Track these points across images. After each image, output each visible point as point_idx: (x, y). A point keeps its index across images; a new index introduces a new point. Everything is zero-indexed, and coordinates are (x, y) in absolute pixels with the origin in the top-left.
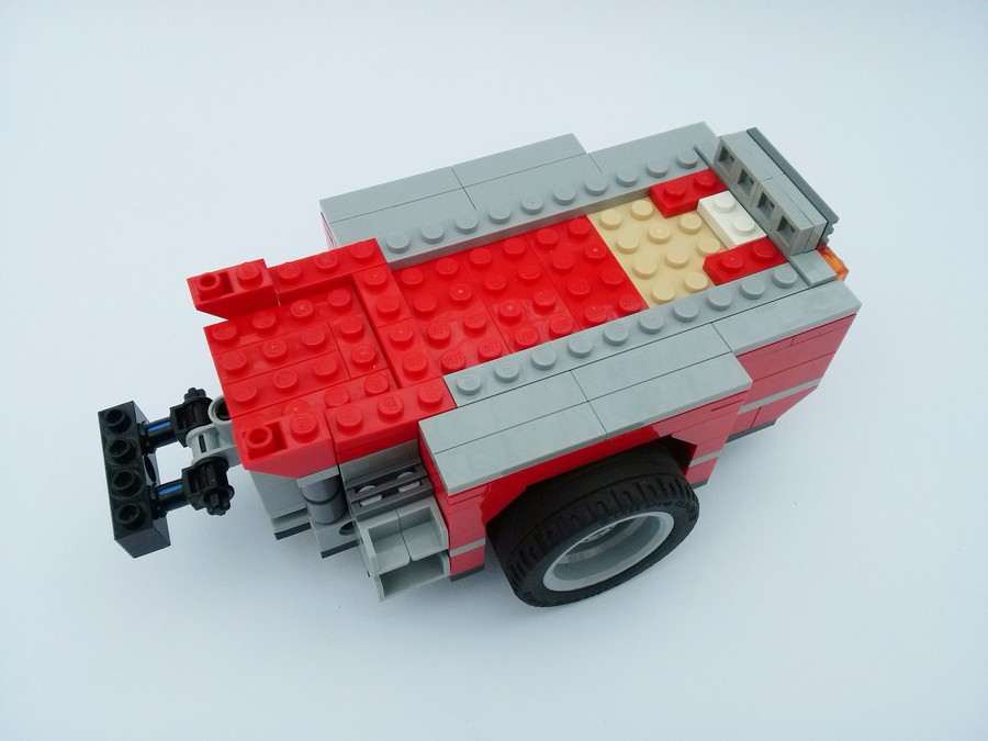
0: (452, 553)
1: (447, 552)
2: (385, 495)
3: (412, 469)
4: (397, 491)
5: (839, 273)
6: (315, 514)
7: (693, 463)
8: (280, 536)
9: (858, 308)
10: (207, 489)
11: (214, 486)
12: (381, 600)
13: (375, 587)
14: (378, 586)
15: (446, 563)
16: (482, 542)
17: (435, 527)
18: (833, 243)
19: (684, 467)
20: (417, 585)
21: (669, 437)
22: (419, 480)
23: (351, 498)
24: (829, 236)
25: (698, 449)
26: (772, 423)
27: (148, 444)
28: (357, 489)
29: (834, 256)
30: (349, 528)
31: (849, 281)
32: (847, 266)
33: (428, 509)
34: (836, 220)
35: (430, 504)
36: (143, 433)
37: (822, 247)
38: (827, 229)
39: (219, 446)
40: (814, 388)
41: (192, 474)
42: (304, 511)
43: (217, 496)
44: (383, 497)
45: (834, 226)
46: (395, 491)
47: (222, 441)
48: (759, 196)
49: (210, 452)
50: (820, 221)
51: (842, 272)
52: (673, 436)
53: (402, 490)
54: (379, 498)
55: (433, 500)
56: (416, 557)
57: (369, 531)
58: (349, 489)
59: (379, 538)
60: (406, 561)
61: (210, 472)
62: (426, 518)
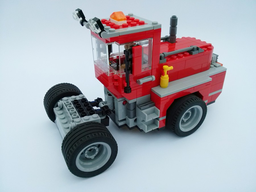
0: (160, 119)
3: (149, 102)
8: (120, 127)
9: (226, 69)
18: (218, 61)
24: (218, 60)
25: (204, 98)
26: (214, 102)
29: (219, 63)
30: (136, 120)
31: (223, 66)
35: (155, 107)
37: (216, 62)
40: (221, 92)
45: (218, 57)
49: (105, 105)
51: (222, 65)
52: (199, 92)
56: (154, 118)
57: (144, 112)
60: (152, 119)
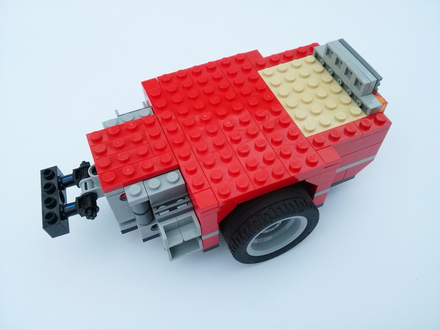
0: (203, 238)
1: (201, 237)
2: (171, 210)
3: (183, 198)
4: (176, 208)
5: (383, 104)
6: (139, 220)
7: (316, 195)
8: (123, 232)
10: (87, 207)
11: (90, 206)
12: (171, 261)
13: (167, 254)
14: (169, 254)
15: (200, 243)
16: (217, 233)
17: (194, 225)
18: (380, 90)
19: (312, 196)
20: (187, 254)
21: (304, 181)
22: (187, 203)
23: (155, 211)
24: (378, 87)
25: (318, 188)
26: (353, 177)
27: (62, 186)
28: (158, 208)
29: (381, 96)
30: (155, 227)
32: (387, 100)
33: (191, 216)
34: (381, 79)
35: (192, 214)
36: (60, 181)
37: (375, 92)
38: (377, 83)
39: (93, 187)
40: (373, 160)
41: (80, 200)
42: (134, 220)
43: (90, 210)
44: (170, 211)
45: (380, 82)
46: (175, 208)
47: (95, 185)
48: (345, 69)
49: (89, 190)
50: (373, 79)
51: (385, 103)
52: (306, 181)
53: (178, 207)
54: (168, 211)
55: (193, 212)
56: (186, 240)
57: (164, 227)
58: (154, 208)
59: (168, 230)
60: (181, 241)
61: (89, 199)
62: (190, 221)
